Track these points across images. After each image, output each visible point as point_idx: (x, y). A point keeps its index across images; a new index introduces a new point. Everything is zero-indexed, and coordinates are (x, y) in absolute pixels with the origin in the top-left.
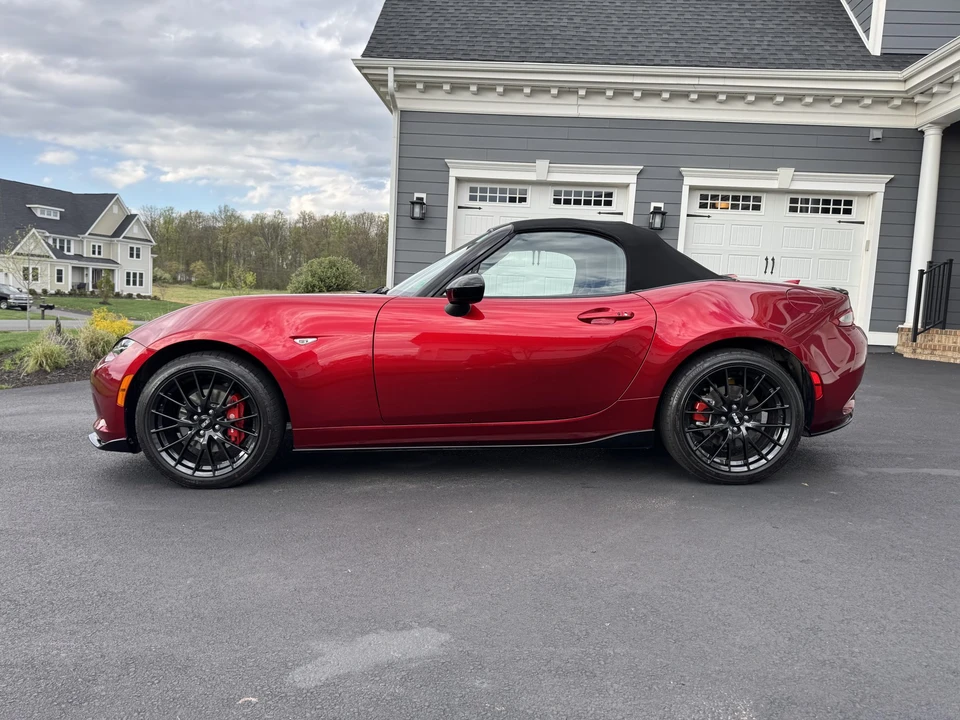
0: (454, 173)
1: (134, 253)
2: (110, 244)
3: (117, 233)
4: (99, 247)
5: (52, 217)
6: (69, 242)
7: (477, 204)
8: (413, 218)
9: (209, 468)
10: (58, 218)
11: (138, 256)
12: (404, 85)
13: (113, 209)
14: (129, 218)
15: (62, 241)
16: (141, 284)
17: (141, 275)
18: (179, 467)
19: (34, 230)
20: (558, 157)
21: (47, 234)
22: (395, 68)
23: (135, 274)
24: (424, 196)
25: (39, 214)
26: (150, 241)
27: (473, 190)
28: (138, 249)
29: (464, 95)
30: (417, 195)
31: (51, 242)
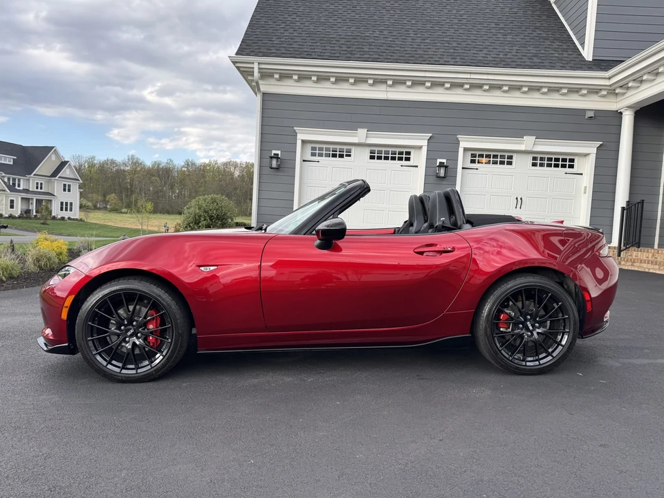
0: (300, 137)
1: (66, 188)
2: (49, 181)
3: (54, 174)
4: (41, 184)
5: (7, 162)
6: (19, 180)
7: (316, 158)
8: (271, 168)
9: (133, 366)
10: (12, 163)
11: (69, 190)
12: (265, 75)
13: (51, 157)
14: (63, 164)
15: (14, 180)
16: (71, 210)
17: (71, 204)
18: (110, 367)
20: (373, 127)
21: (4, 174)
22: (259, 63)
23: (67, 203)
24: (279, 152)
26: (79, 180)
27: (313, 149)
28: (69, 186)
29: (308, 83)
30: (274, 152)
31: (6, 180)
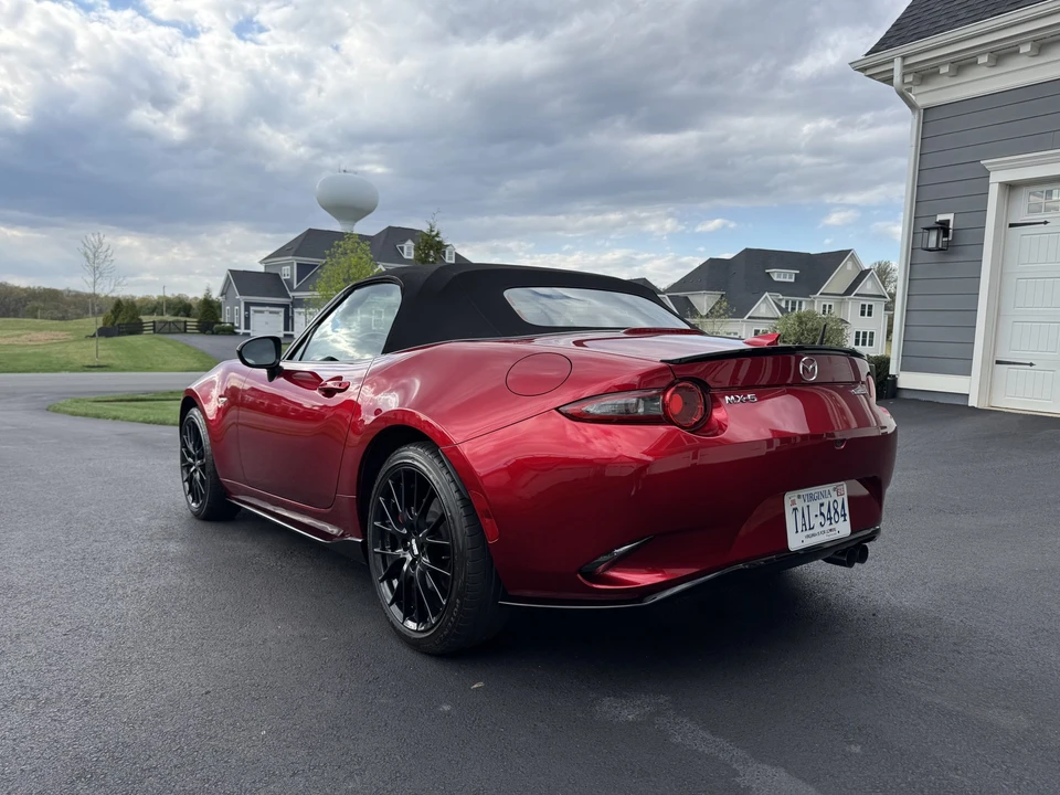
0: (997, 178)
1: (866, 311)
2: (842, 302)
3: (849, 292)
4: (830, 306)
5: (787, 280)
6: (800, 303)
8: (930, 250)
10: (793, 280)
11: (870, 314)
12: (924, 75)
13: (847, 265)
14: (863, 274)
15: (794, 303)
16: (871, 344)
17: (872, 334)
19: (767, 294)
21: (781, 297)
22: (904, 58)
23: (865, 334)
24: (950, 217)
25: (775, 279)
26: (885, 297)
28: (870, 307)
29: (1013, 64)
30: (940, 218)
31: (783, 305)
